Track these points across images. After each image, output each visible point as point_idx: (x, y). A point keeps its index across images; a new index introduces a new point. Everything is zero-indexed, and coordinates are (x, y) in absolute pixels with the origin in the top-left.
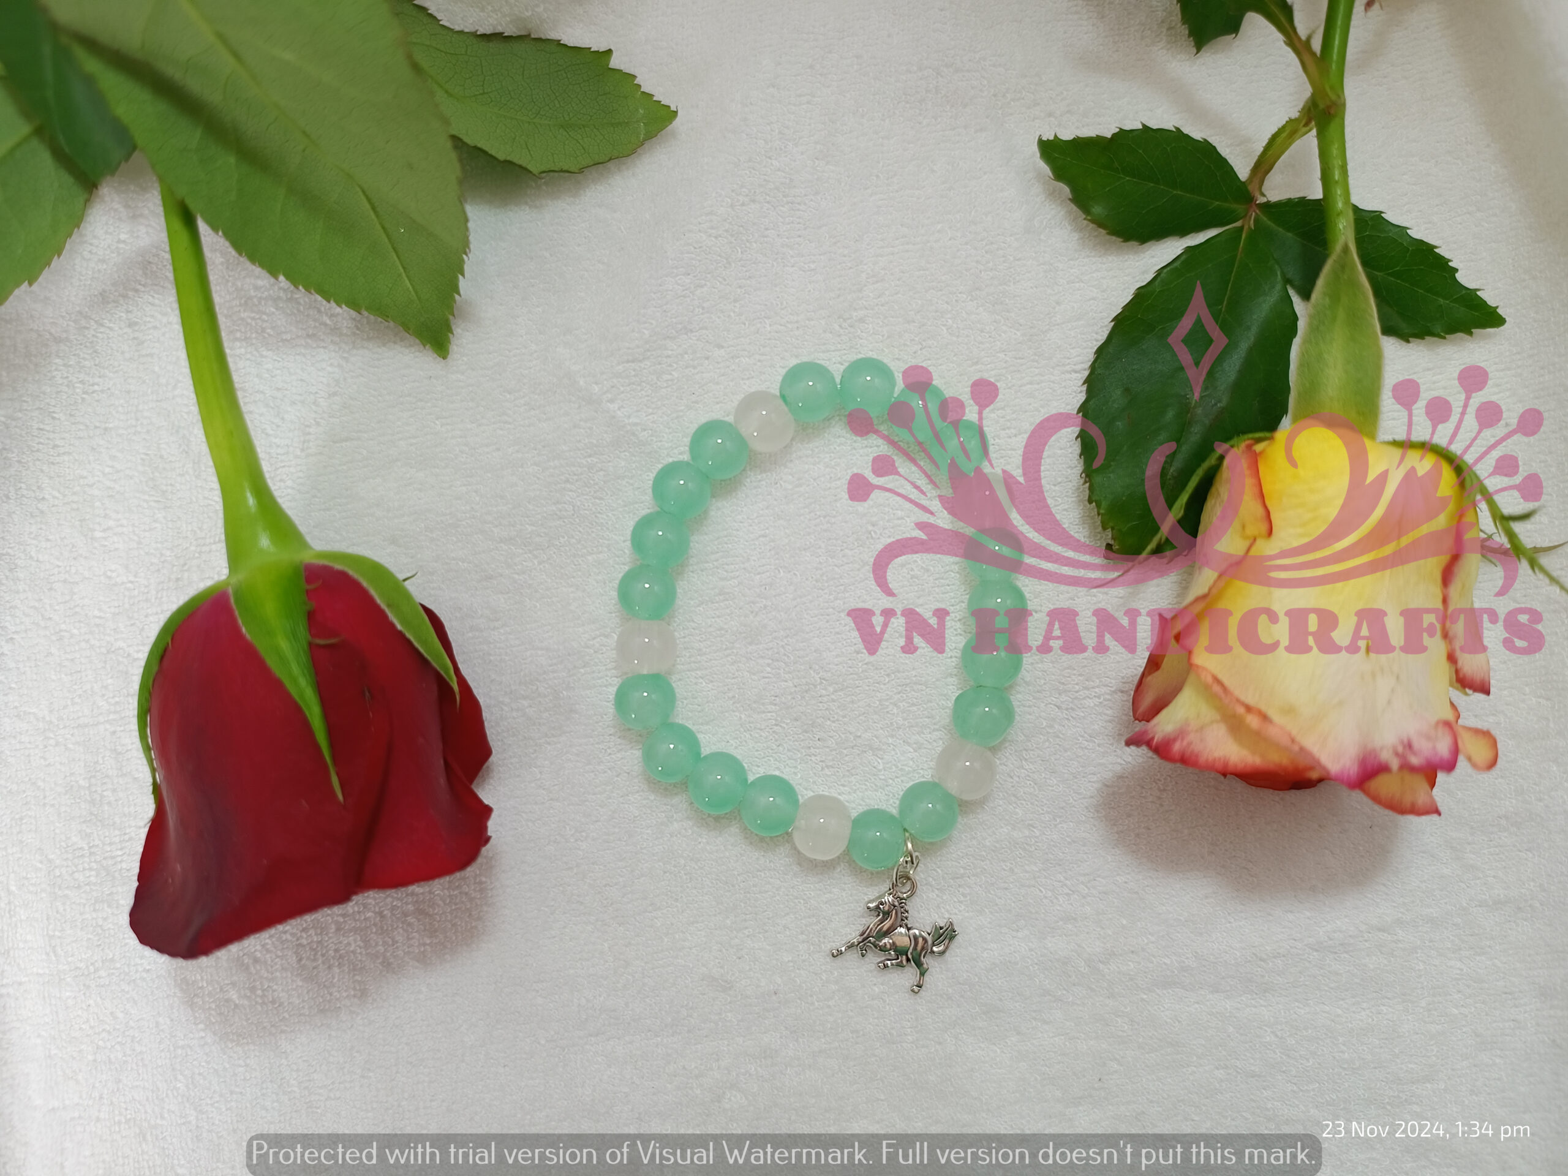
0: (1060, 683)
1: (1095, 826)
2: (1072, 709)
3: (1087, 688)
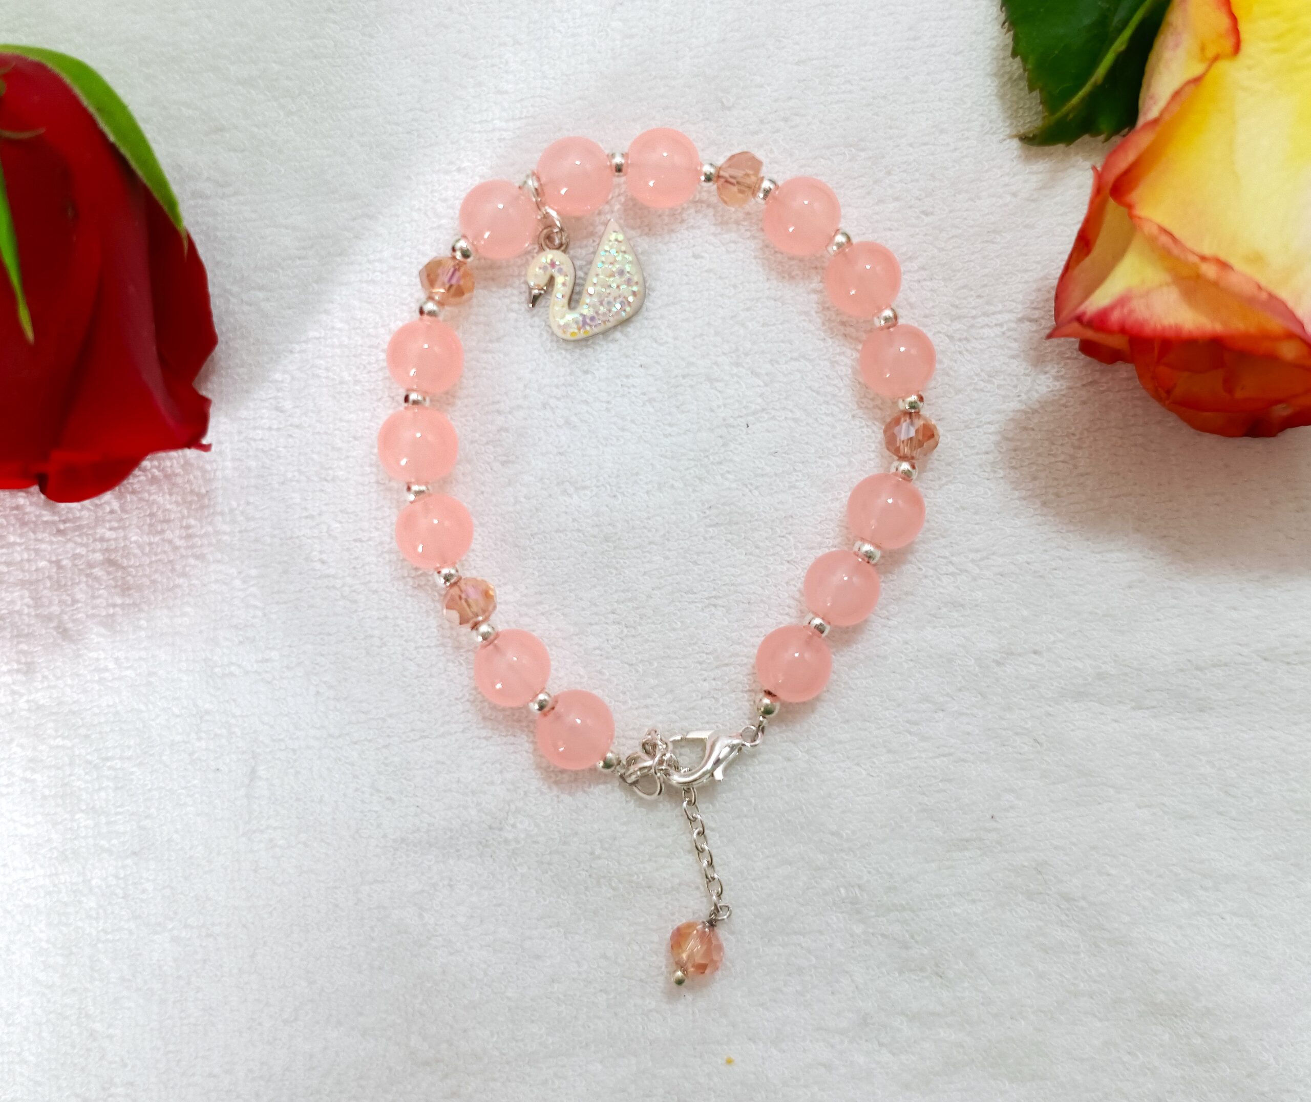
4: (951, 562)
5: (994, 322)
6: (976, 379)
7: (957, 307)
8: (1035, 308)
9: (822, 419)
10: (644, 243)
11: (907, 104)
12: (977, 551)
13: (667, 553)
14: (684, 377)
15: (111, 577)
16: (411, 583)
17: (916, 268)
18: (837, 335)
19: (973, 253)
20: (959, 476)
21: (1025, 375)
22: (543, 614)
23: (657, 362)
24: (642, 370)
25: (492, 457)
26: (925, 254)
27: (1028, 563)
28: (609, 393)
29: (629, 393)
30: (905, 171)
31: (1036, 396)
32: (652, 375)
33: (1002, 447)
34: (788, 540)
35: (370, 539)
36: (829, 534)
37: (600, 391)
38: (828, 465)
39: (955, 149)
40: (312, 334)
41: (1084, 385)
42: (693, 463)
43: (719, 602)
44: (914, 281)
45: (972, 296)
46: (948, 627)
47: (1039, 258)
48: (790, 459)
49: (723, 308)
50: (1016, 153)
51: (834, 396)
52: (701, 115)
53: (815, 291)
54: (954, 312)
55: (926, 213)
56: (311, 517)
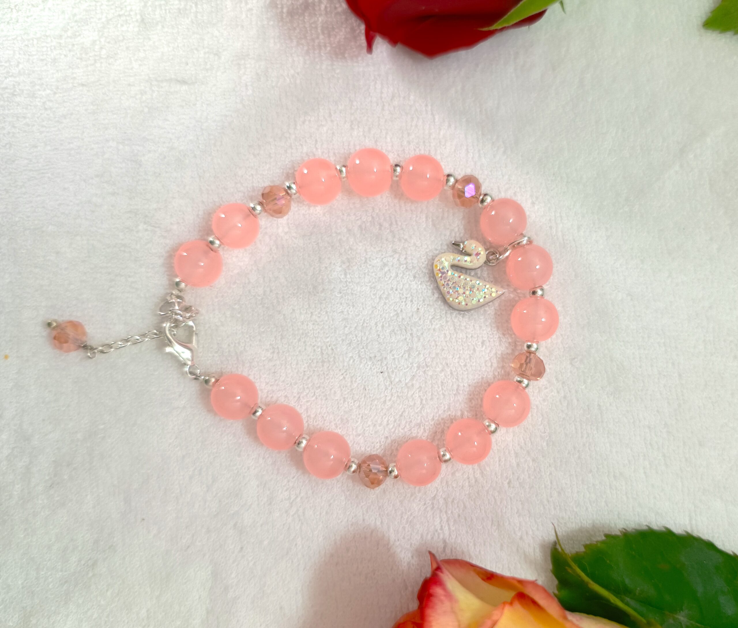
0: (454, 499)
1: (342, 522)
2: (433, 507)
3: (448, 521)
4: (297, 497)
5: (444, 525)
6: (409, 513)
7: (453, 502)
8: (452, 550)
9: (385, 418)
10: (491, 310)
11: (575, 472)
12: (304, 513)
13: (306, 324)
14: (411, 334)
15: (299, 7)
16: (290, 172)
17: (477, 477)
18: (436, 427)
19: (485, 512)
20: (350, 502)
21: (411, 545)
22: (271, 249)
23: (420, 319)
24: (416, 309)
25: (365, 220)
26: (485, 482)
27: (296, 545)
28: (402, 290)
29: (402, 302)
30: (535, 470)
31: (398, 550)
32: (413, 315)
33: (367, 529)
34: (313, 397)
35: (317, 149)
36: (316, 422)
37: (403, 285)
38: (357, 422)
39: (548, 501)
40: (437, 117)
41: (404, 580)
42: (359, 339)
43: (275, 355)
44: (468, 475)
45: (459, 511)
46: (258, 494)
47: (482, 553)
48: (361, 399)
49: (452, 358)
50: (546, 539)
51: (399, 426)
52: (567, 346)
53: (462, 415)
54: (450, 500)
55: (509, 483)
56: (330, 115)
